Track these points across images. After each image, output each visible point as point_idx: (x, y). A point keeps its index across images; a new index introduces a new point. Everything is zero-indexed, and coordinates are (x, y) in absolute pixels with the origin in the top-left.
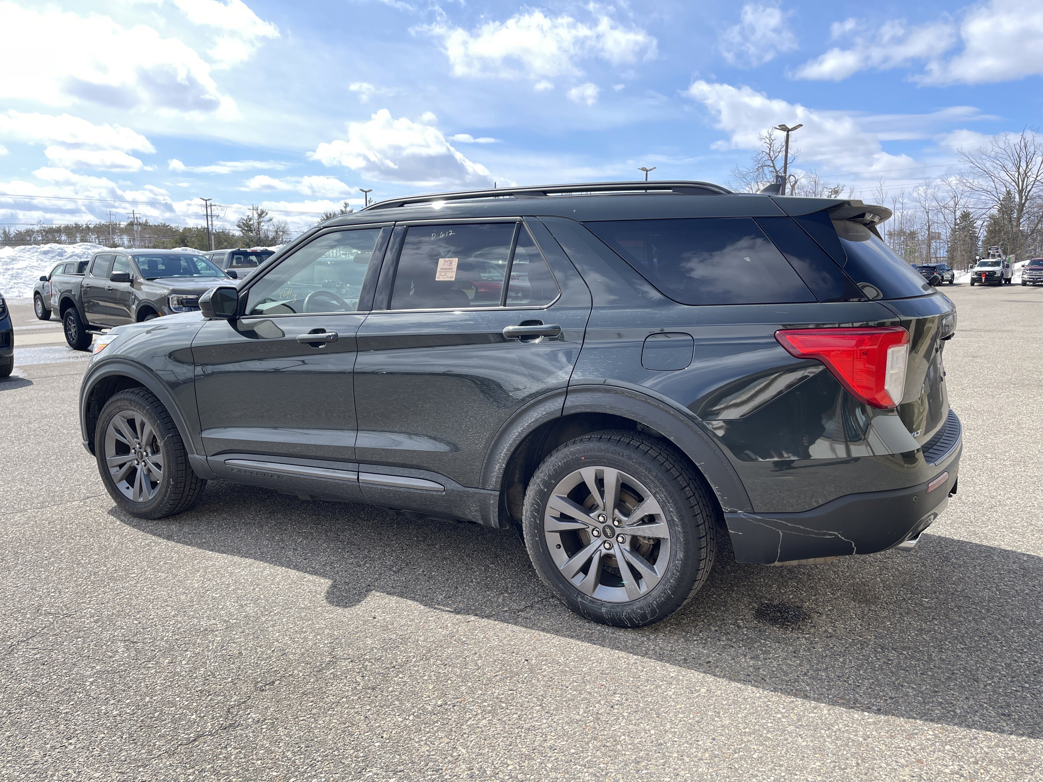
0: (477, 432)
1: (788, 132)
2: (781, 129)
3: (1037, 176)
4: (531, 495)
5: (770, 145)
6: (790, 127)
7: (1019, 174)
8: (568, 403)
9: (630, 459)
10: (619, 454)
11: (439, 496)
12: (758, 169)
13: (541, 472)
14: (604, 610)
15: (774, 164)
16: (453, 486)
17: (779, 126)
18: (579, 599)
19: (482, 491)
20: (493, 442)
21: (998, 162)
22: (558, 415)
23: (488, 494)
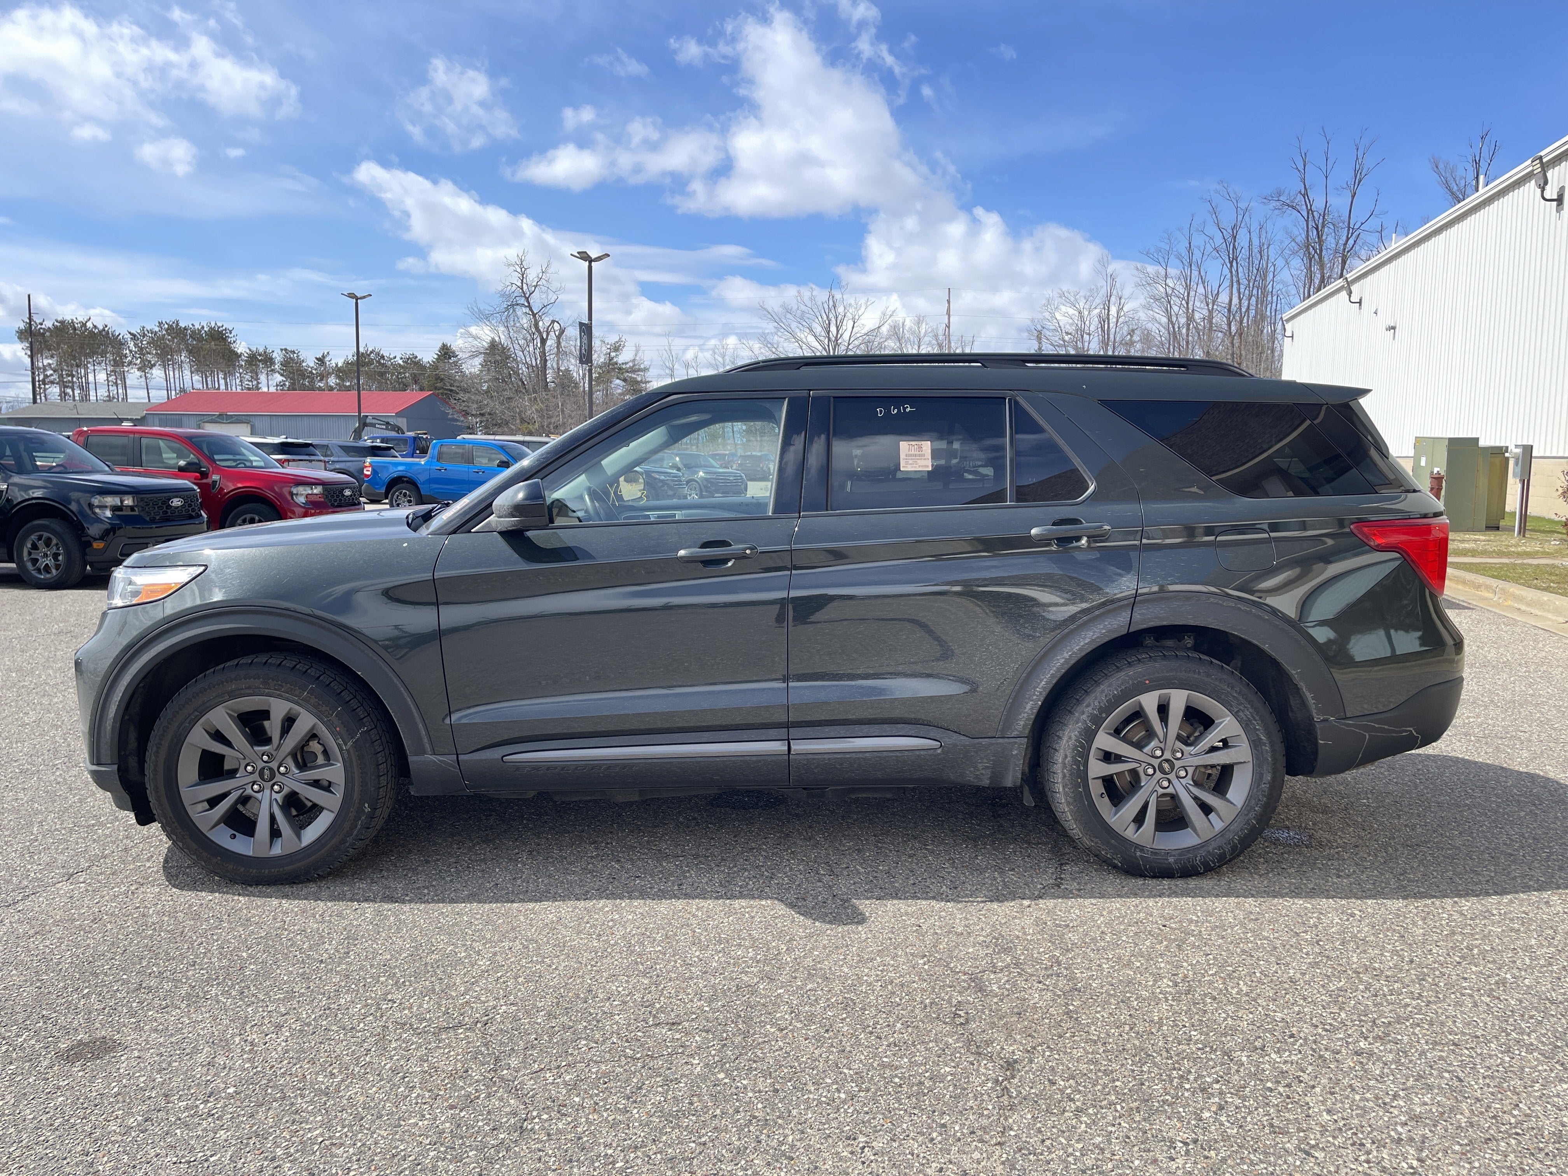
0: (1000, 664)
1: (590, 262)
2: (581, 258)
3: (849, 344)
4: (1074, 737)
5: (523, 275)
6: (593, 256)
7: (829, 340)
8: (1137, 616)
9: (1208, 675)
10: (1194, 672)
11: (931, 755)
12: (507, 309)
13: (1087, 706)
14: (1171, 860)
15: (529, 303)
16: (952, 739)
17: (578, 253)
18: (1138, 854)
19: (1001, 740)
20: (1024, 675)
21: (804, 323)
22: (1124, 631)
23: (1010, 743)
